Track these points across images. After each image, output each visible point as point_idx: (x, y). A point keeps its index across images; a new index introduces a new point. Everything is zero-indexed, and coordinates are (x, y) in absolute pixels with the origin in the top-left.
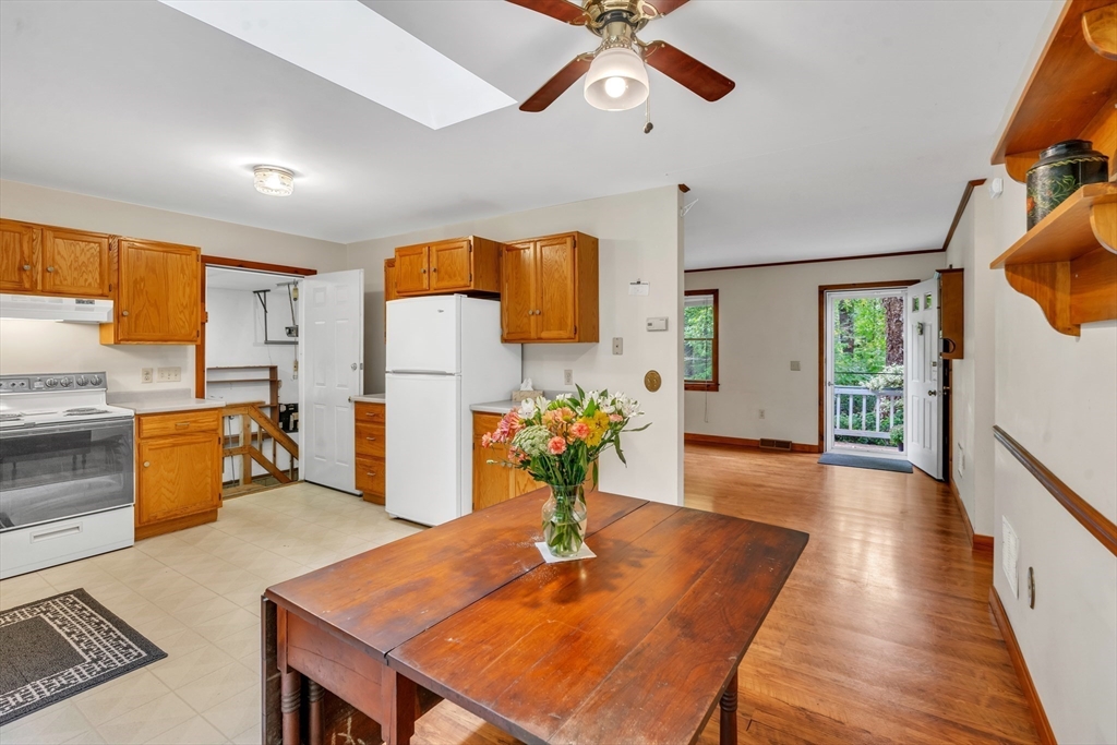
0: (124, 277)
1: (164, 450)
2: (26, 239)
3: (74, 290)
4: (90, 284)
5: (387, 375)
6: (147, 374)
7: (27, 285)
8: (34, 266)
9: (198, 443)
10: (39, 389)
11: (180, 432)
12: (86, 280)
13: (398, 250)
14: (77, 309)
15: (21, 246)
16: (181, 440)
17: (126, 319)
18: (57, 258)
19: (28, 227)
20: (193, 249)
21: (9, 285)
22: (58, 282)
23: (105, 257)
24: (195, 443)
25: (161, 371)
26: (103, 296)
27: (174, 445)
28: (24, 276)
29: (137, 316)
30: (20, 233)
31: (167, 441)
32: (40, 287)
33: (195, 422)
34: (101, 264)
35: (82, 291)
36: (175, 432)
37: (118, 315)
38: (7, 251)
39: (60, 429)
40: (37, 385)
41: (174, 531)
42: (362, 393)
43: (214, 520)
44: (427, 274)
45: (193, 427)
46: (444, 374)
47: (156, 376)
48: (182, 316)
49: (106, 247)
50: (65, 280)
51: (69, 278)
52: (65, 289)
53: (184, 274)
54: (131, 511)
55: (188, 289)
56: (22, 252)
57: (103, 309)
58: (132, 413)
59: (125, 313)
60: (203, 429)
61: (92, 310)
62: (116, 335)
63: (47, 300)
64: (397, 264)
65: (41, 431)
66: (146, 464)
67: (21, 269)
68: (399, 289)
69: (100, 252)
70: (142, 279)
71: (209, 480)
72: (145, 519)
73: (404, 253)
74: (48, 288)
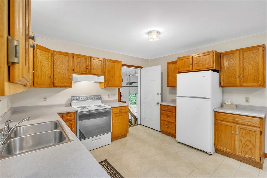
0: (106, 70)
1: (117, 117)
2: (88, 60)
3: (97, 74)
4: (100, 72)
5: (177, 97)
6: (109, 95)
7: (88, 72)
8: (89, 67)
9: (124, 115)
10: (89, 100)
11: (120, 112)
12: (99, 71)
13: (178, 58)
14: (97, 78)
15: (87, 62)
16: (120, 114)
17: (107, 81)
18: (94, 65)
19: (88, 57)
20: (120, 62)
21: (84, 73)
22: (94, 72)
23: (103, 64)
24: (123, 115)
25: (112, 95)
26: (102, 75)
27: (119, 116)
28: (87, 70)
29: (109, 80)
30: (86, 59)
31: (117, 115)
32: (90, 73)
33: (123, 109)
34: (102, 66)
35: (98, 74)
36: (119, 112)
37: (105, 80)
38: (84, 64)
39: (97, 112)
40: (89, 98)
41: (118, 139)
42: (161, 102)
43: (126, 136)
44: (192, 65)
45: (123, 111)
46: (205, 98)
47: (110, 96)
48: (118, 80)
49: (103, 62)
50: (95, 71)
51: (96, 70)
52: (95, 73)
53: (118, 69)
54: (111, 134)
55: (119, 73)
56: (87, 64)
57: (102, 79)
58: (110, 107)
59: (107, 79)
60: (125, 111)
61: (100, 79)
62: (105, 85)
63: (91, 76)
64: (178, 63)
65: (93, 112)
66: (114, 121)
67: (87, 68)
68: (179, 70)
69: (102, 63)
70: (110, 70)
71: (126, 126)
72: (113, 136)
73: (181, 59)
74: (92, 73)
